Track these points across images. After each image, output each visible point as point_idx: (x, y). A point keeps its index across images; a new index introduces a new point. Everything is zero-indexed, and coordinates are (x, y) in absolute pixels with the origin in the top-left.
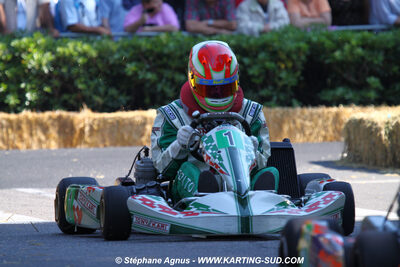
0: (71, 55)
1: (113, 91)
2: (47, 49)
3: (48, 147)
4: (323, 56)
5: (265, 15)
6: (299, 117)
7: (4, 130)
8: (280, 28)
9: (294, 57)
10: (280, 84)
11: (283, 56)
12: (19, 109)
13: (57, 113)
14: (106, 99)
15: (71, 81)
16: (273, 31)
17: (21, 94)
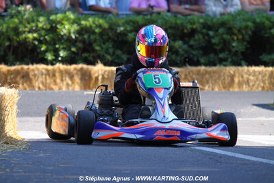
0: (91, 26)
1: (119, 52)
2: (74, 22)
3: (73, 90)
4: (263, 32)
5: (224, 3)
6: (246, 73)
7: (44, 76)
8: (234, 12)
9: (244, 32)
10: (234, 50)
11: (236, 32)
12: (54, 62)
13: (80, 66)
14: (114, 57)
15: (90, 44)
16: (229, 14)
17: (56, 52)
